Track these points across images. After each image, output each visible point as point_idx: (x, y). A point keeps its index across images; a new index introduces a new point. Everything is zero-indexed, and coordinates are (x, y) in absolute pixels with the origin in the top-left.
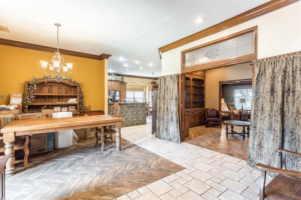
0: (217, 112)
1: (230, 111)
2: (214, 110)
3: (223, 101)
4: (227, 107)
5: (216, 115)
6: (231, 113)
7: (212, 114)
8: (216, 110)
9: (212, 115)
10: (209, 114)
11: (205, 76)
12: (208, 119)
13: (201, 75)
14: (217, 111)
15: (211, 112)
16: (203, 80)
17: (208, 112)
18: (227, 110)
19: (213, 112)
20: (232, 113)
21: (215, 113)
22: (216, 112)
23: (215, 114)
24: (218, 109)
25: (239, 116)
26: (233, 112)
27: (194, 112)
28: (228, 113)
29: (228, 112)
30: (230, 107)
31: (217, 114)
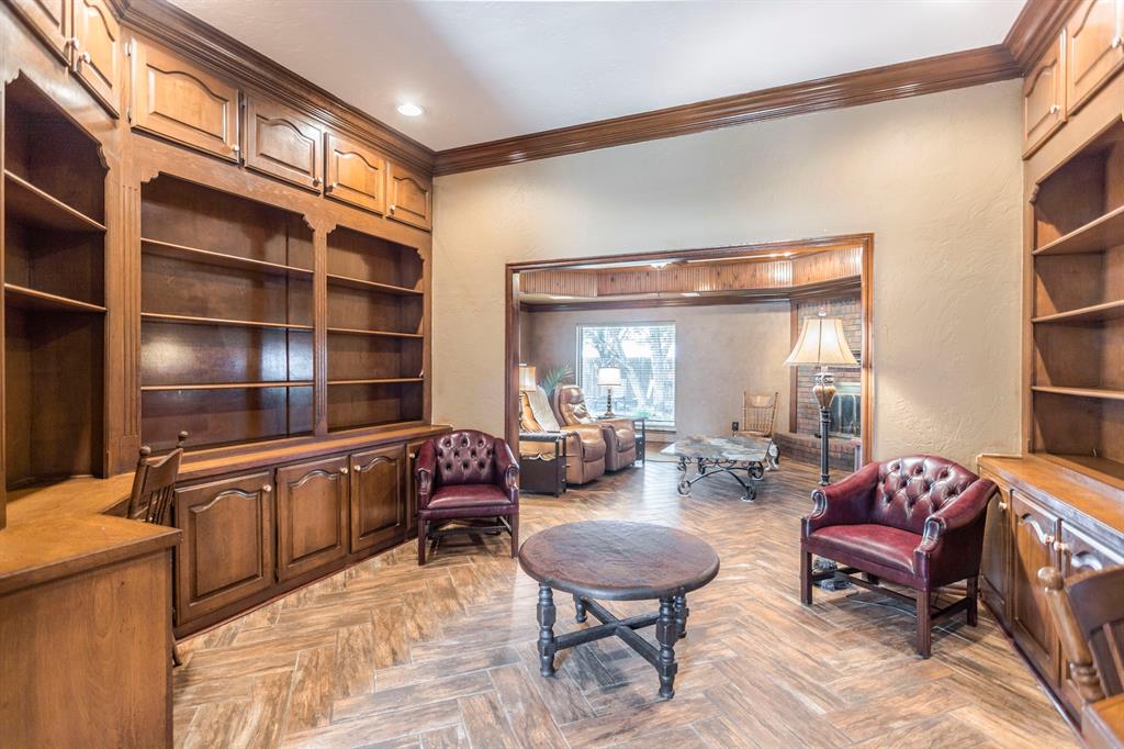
0: (497, 448)
1: (564, 432)
2: (476, 434)
3: (527, 379)
4: (548, 407)
5: (485, 471)
6: (569, 439)
7: (466, 465)
8: (489, 437)
9: (467, 473)
10: (449, 466)
11: (429, 232)
12: (434, 503)
13: (399, 215)
14: (496, 442)
15: (457, 454)
16: (416, 250)
17: (441, 454)
18: (547, 425)
19: (474, 453)
20: (572, 444)
21: (483, 455)
22: (488, 453)
23: (482, 465)
24: (499, 433)
25: (604, 452)
26: (575, 434)
27: (339, 463)
28: (552, 445)
29: (552, 439)
30: (564, 409)
31: (494, 465)
